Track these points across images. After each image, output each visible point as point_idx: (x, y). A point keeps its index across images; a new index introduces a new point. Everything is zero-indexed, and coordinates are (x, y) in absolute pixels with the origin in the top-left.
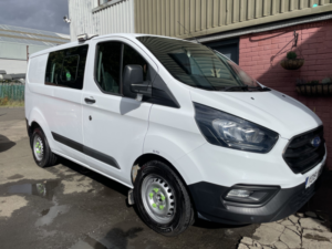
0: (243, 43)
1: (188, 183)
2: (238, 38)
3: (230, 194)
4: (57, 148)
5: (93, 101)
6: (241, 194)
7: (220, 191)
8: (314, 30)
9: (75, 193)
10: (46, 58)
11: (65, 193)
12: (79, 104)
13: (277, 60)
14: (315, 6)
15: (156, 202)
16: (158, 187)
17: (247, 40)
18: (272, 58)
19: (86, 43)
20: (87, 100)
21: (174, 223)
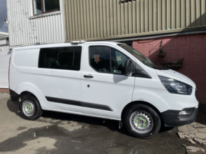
0: (134, 44)
1: (161, 111)
2: (132, 41)
5: (92, 77)
7: (176, 113)
8: (168, 40)
13: (152, 52)
14: (169, 29)
17: (136, 42)
18: (150, 52)
19: (79, 45)
20: (85, 76)
21: (153, 131)
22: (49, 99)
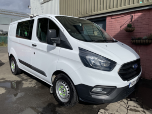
0: (108, 19)
1: (75, 84)
2: (106, 17)
3: (93, 90)
4: (21, 66)
5: (36, 46)
6: (99, 90)
7: (89, 88)
8: (140, 14)
9: (28, 87)
10: (16, 25)
11: (23, 87)
12: (30, 47)
13: (123, 27)
14: (141, 3)
15: (62, 92)
16: (63, 85)
17: (110, 18)
18: (121, 27)
20: (33, 45)
21: (69, 102)
22: (21, 61)
